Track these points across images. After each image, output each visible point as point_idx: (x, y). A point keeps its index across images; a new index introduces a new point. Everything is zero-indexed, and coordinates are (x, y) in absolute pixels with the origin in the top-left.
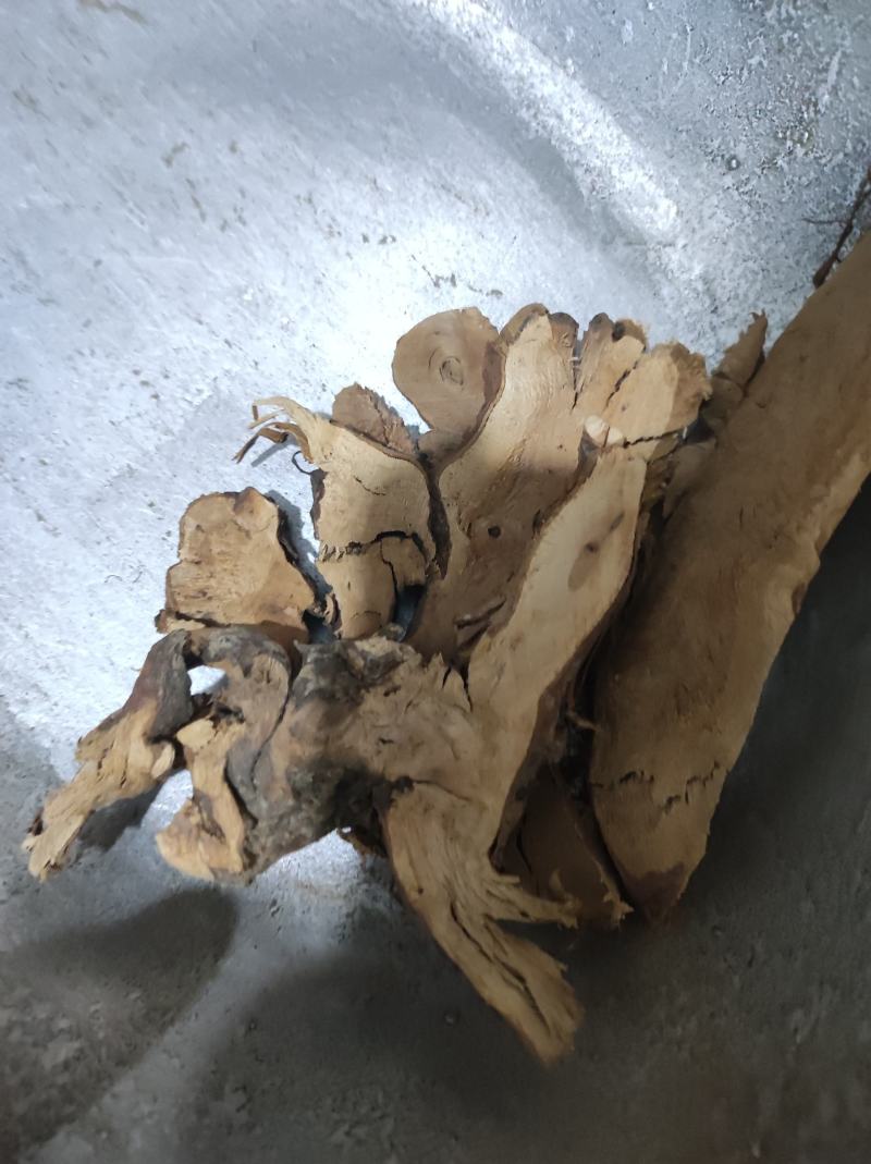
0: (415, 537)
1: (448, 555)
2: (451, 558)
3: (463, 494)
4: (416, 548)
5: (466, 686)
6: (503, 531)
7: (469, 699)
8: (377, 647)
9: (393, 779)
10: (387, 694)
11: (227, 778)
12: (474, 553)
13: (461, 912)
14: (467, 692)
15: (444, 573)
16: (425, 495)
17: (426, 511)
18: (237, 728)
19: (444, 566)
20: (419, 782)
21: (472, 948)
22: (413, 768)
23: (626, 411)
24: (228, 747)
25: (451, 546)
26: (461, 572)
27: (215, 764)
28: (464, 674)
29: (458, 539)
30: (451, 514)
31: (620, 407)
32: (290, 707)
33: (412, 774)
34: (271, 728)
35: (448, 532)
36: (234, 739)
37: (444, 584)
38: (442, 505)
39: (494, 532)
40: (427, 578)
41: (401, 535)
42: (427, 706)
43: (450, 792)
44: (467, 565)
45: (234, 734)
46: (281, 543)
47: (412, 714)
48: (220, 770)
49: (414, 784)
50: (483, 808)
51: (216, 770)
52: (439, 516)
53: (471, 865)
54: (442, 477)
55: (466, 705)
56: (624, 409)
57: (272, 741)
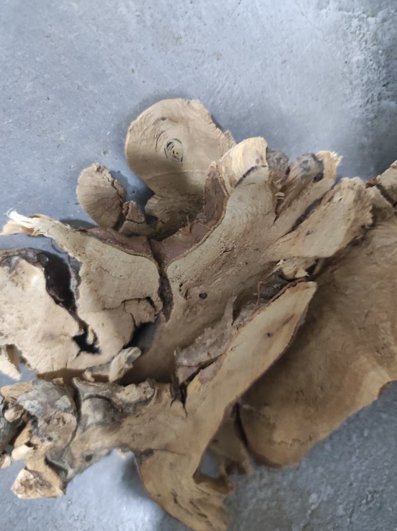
0: (149, 299)
1: (172, 308)
2: (173, 311)
3: (184, 277)
4: (149, 305)
5: (184, 406)
6: (209, 295)
7: (186, 412)
8: (130, 394)
9: (142, 450)
10: (137, 416)
11: (48, 463)
12: (189, 308)
13: (179, 499)
14: (185, 409)
15: (168, 318)
16: (157, 276)
17: (157, 285)
18: (48, 444)
19: (167, 315)
20: (156, 450)
21: (183, 512)
22: (153, 445)
23: (309, 235)
24: (44, 452)
25: (173, 304)
26: (178, 318)
27: (38, 459)
28: (183, 401)
29: (178, 300)
30: (174, 287)
31: (306, 232)
32: (79, 430)
33: (153, 448)
34: (69, 440)
35: (172, 296)
36: (48, 448)
37: (166, 325)
38: (168, 281)
39: (203, 296)
40: (156, 319)
41: (139, 300)
42: (161, 418)
43: (173, 452)
44: (184, 314)
45: (47, 446)
46: (50, 294)
47: (152, 423)
48: (42, 460)
49: (154, 451)
50: (190, 458)
51: (40, 461)
52: (166, 288)
53: (184, 482)
54: (169, 267)
55: (184, 414)
56: (308, 234)
57: (71, 445)
